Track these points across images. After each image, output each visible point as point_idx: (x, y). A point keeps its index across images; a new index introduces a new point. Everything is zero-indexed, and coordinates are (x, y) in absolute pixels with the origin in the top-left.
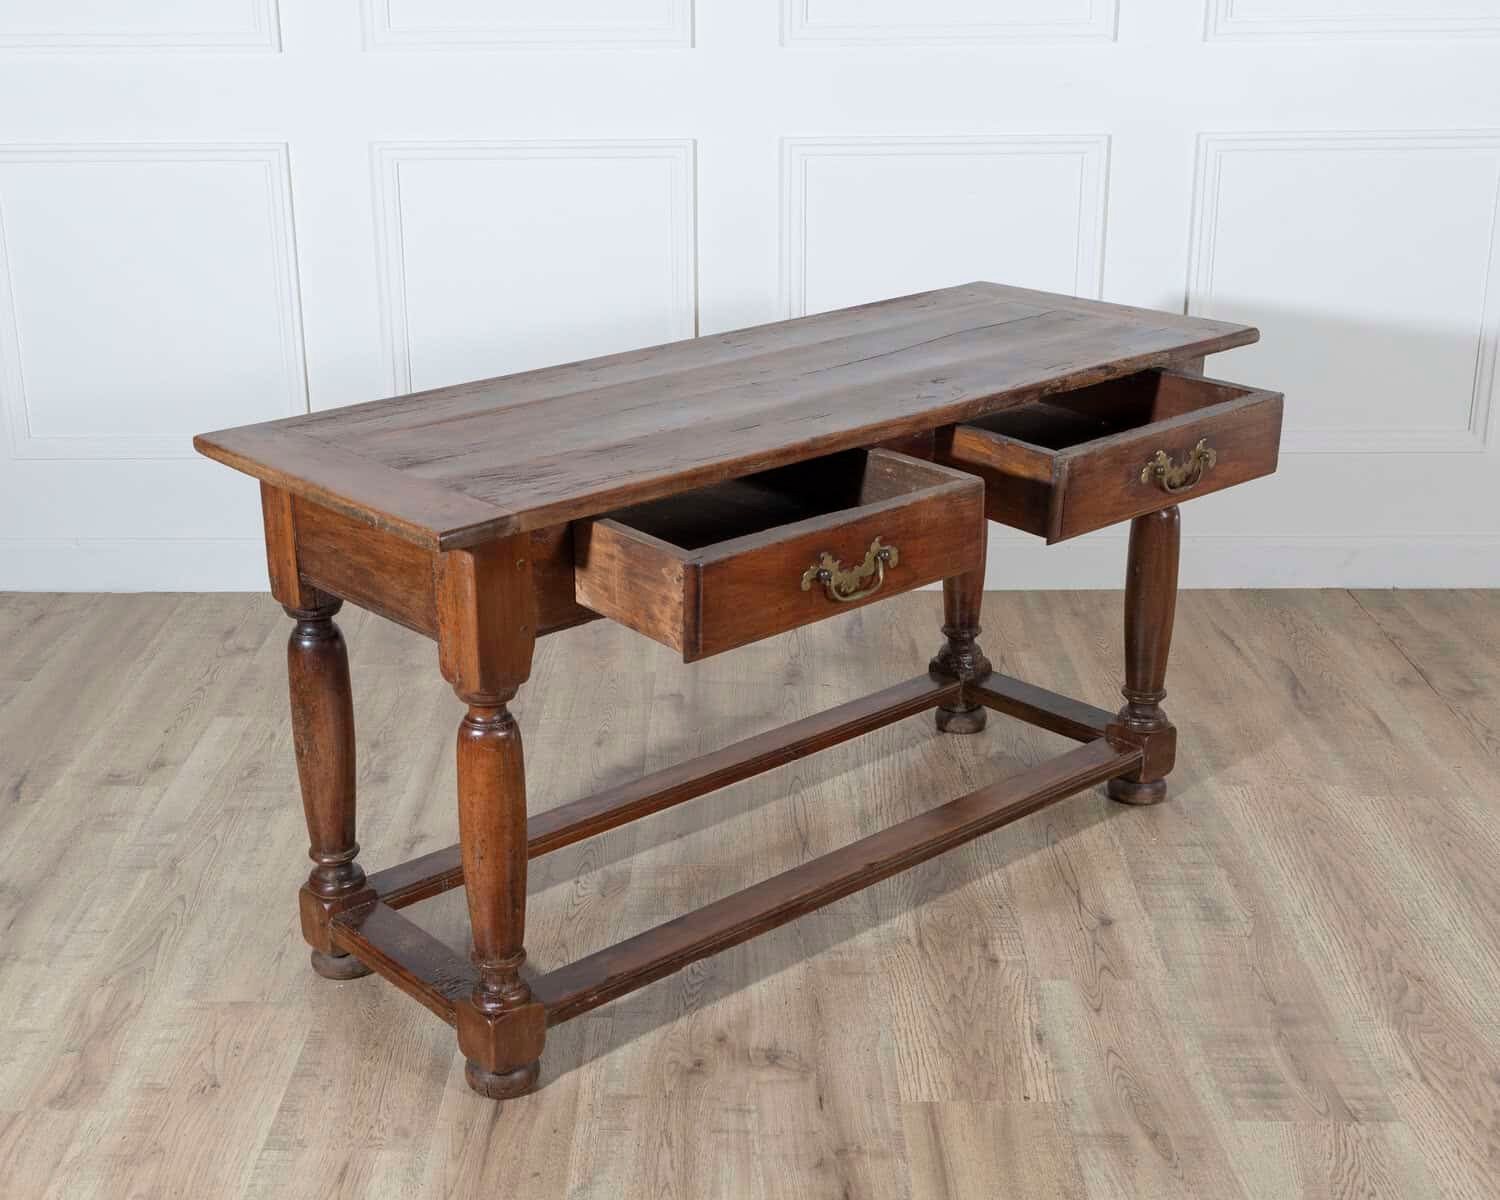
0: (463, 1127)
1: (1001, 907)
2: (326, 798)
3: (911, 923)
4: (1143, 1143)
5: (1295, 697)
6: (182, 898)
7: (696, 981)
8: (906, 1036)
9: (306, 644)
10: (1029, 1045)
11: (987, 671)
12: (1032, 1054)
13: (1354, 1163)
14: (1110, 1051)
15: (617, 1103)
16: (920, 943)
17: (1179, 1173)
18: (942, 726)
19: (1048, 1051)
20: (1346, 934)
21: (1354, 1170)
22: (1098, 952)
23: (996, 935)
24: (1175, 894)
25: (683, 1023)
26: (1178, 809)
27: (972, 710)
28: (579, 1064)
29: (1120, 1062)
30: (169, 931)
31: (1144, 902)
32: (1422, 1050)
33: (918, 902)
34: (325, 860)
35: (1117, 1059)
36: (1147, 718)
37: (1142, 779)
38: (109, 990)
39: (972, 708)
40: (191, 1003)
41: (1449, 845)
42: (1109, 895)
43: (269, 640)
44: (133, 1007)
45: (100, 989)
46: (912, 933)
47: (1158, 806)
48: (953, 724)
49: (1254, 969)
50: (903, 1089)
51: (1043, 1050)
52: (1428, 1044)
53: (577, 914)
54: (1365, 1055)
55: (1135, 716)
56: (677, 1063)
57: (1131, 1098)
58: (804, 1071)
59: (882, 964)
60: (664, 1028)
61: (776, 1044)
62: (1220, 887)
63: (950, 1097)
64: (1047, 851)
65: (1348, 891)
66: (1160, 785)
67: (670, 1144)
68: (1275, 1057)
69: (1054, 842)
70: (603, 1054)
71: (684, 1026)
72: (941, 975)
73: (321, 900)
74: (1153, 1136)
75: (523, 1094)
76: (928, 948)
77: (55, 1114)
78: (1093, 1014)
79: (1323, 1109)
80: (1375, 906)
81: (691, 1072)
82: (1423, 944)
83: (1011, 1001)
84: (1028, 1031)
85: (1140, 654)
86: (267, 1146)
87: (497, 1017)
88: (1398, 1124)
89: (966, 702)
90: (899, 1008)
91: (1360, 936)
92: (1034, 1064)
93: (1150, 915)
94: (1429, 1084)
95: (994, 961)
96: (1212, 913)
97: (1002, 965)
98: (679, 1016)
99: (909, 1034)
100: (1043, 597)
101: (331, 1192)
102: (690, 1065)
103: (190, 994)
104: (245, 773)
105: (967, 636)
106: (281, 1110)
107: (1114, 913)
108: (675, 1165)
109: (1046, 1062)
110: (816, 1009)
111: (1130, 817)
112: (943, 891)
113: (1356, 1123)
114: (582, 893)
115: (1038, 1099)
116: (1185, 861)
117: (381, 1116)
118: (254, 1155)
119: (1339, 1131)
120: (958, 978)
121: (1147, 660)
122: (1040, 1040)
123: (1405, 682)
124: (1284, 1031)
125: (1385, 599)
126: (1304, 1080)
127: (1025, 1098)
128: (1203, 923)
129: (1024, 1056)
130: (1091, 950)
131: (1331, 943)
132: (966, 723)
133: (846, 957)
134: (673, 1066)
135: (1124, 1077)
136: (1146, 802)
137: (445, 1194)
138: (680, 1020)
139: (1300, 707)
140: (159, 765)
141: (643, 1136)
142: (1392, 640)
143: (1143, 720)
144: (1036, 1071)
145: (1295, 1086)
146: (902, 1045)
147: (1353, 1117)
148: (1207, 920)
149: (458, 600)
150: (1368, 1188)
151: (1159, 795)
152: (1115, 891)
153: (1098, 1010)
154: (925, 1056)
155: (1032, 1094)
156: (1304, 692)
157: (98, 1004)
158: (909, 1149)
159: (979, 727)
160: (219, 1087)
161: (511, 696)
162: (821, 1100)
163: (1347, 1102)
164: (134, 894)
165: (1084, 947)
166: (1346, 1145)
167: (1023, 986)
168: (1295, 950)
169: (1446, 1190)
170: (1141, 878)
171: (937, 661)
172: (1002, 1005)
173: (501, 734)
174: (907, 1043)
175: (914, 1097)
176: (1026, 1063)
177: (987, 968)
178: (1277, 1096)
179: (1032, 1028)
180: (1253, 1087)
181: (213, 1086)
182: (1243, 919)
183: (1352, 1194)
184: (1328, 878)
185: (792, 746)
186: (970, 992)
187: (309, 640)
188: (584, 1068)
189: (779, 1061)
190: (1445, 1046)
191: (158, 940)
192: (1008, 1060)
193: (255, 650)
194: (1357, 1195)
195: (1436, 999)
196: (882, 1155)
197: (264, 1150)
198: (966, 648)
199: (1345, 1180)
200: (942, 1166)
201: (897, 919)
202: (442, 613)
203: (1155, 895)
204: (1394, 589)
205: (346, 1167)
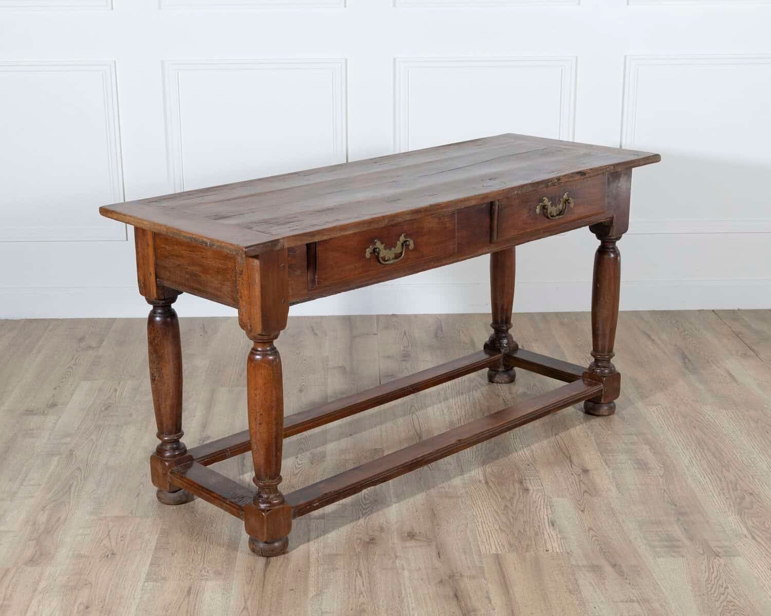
0: (250, 570)
1: (529, 465)
2: (168, 403)
3: (480, 473)
4: (608, 569)
5: (685, 363)
6: (79, 469)
7: (367, 502)
8: (482, 525)
9: (158, 319)
10: (547, 527)
11: (516, 348)
12: (549, 531)
13: (717, 576)
14: (590, 529)
15: (330, 559)
16: (487, 483)
17: (628, 581)
18: (491, 379)
19: (557, 530)
20: (713, 474)
21: (718, 578)
22: (582, 484)
23: (527, 478)
24: (622, 457)
25: (362, 521)
26: (623, 419)
27: (508, 370)
28: (309, 541)
29: (596, 534)
30: (75, 483)
31: (605, 461)
32: (752, 525)
33: (484, 463)
34: (166, 438)
35: (594, 533)
36: (604, 367)
37: (602, 401)
38: (47, 512)
39: (508, 369)
40: (93, 517)
41: (767, 432)
42: (587, 459)
43: (105, 343)
44: (62, 518)
45: (42, 512)
46: (482, 478)
47: (612, 416)
48: (497, 378)
49: (664, 491)
50: (482, 548)
51: (554, 529)
52: (755, 522)
53: (299, 472)
54: (723, 527)
55: (598, 366)
56: (361, 539)
57: (602, 549)
58: (429, 541)
59: (467, 493)
60: (352, 524)
61: (413, 529)
62: (646, 453)
63: (507, 551)
64: (553, 439)
65: (713, 454)
66: (612, 405)
67: (361, 575)
68: (676, 531)
69: (556, 434)
70: (321, 536)
71: (363, 523)
72: (499, 497)
73: (162, 461)
74: (614, 566)
75: (281, 555)
76: (491, 484)
77: (29, 569)
78: (580, 512)
79: (701, 552)
80: (728, 461)
81: (368, 543)
82: (753, 477)
83: (537, 507)
84: (546, 521)
85: (600, 332)
86: (147, 580)
87: (268, 511)
88: (739, 558)
89: (505, 365)
90: (477, 512)
91: (720, 475)
92: (550, 535)
93: (609, 467)
94: (756, 540)
95: (527, 490)
96: (642, 466)
97: (531, 492)
98: (359, 518)
99: (483, 524)
100: (544, 316)
101: (184, 599)
102: (368, 540)
103: (92, 513)
104: (103, 408)
105: (505, 328)
106: (151, 564)
107: (589, 466)
108: (365, 584)
109: (557, 535)
110: (433, 514)
111: (596, 422)
112: (497, 458)
113: (719, 558)
114: (300, 463)
115: (553, 551)
116: (627, 442)
117: (205, 566)
118: (140, 584)
119: (709, 561)
120: (508, 498)
121: (604, 335)
122: (553, 525)
123: (745, 355)
124: (680, 518)
125: (734, 315)
126: (691, 539)
127: (546, 551)
128: (638, 471)
129: (545, 532)
130: (578, 484)
131: (705, 478)
132: (505, 377)
133: (447, 490)
134: (359, 541)
135: (597, 540)
136: (605, 414)
137: (245, 599)
138: (360, 521)
139: (687, 368)
140: (54, 405)
141: (347, 571)
142: (737, 335)
143: (602, 369)
144: (552, 539)
145: (687, 543)
146: (480, 529)
147: (717, 555)
148: (639, 469)
149: (250, 286)
150: (725, 585)
151: (612, 410)
152: (590, 457)
153: (583, 511)
154: (493, 533)
155: (550, 548)
156: (689, 361)
157: (42, 518)
158: (487, 575)
159: (512, 380)
160: (115, 554)
161: (276, 337)
162: (439, 554)
163: (714, 549)
164: (52, 467)
165: (574, 482)
166: (713, 567)
167: (543, 501)
168: (686, 481)
169: (764, 585)
170: (604, 450)
171: (488, 343)
172: (532, 509)
173: (271, 358)
174: (483, 527)
175: (488, 552)
176: (546, 536)
177: (523, 493)
178: (678, 547)
179: (548, 519)
180: (665, 543)
181: (112, 554)
182: (658, 468)
183: (716, 588)
184: (703, 448)
185: (412, 386)
186: (514, 505)
187: (159, 317)
188: (311, 543)
189: (414, 537)
190: (764, 523)
191: (70, 488)
192: (537, 534)
193: (99, 347)
194: (719, 589)
195: (760, 502)
196: (474, 577)
197: (145, 582)
198: (504, 335)
199: (713, 582)
200: (505, 582)
201: (473, 472)
202: (241, 293)
203: (611, 458)
204: (738, 309)
205: (190, 589)
